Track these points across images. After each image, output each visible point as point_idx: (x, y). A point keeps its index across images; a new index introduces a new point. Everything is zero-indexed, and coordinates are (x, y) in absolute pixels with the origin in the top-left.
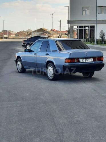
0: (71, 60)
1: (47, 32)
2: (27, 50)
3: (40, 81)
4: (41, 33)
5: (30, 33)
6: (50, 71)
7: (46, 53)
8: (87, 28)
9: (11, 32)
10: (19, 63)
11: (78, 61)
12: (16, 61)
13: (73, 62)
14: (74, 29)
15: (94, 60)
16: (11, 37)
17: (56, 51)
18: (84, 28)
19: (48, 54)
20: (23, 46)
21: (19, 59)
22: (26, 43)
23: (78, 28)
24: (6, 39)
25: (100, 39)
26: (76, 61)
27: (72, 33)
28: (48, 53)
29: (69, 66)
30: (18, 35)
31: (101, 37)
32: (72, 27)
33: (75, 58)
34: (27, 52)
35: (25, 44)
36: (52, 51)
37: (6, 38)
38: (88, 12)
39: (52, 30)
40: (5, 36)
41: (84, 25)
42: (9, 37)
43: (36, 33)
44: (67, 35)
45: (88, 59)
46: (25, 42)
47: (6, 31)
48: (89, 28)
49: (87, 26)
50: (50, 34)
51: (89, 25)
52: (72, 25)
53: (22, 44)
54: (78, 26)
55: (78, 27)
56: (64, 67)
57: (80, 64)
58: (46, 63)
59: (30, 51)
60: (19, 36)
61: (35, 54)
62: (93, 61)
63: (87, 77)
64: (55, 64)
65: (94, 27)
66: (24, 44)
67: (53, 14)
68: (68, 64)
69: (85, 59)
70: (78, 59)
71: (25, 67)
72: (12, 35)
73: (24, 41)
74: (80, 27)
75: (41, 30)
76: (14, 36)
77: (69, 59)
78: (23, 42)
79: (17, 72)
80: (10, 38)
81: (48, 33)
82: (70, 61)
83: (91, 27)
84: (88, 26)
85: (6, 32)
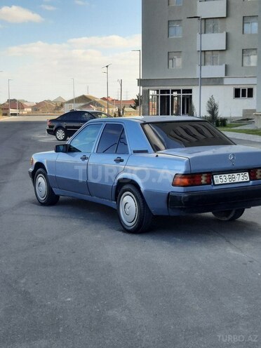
0: (192, 177)
1: (94, 103)
2: (61, 148)
3: (99, 236)
4: (82, 104)
5: (62, 105)
6: (129, 206)
7: (115, 156)
8: (175, 94)
9: (25, 103)
10: (41, 180)
11: (210, 181)
12: (34, 175)
13: (197, 183)
14: (151, 97)
15: (252, 177)
16: (24, 113)
17: (146, 151)
18: (170, 95)
19: (122, 161)
20: (48, 131)
21: (39, 170)
22: (56, 125)
23: (160, 95)
24: (13, 117)
25: (209, 115)
26: (203, 181)
27: (146, 104)
28: (122, 157)
29: (186, 195)
30: (37, 108)
31: (210, 112)
32: (146, 93)
33: (201, 174)
34: (63, 152)
35: (52, 127)
36: (135, 152)
37: (15, 115)
38: (178, 62)
39: (104, 99)
40: (12, 111)
41: (170, 88)
42: (21, 113)
43: (73, 104)
44: (135, 108)
45: (236, 174)
46: (52, 124)
47: (15, 100)
48: (181, 94)
49: (175, 91)
50: (101, 106)
51: (181, 88)
52: (147, 88)
53: (48, 127)
54: (158, 91)
55: (158, 93)
56: (171, 199)
57: (215, 188)
58: (115, 184)
59: (70, 150)
60: (41, 110)
61: (84, 158)
62: (251, 180)
63: (226, 219)
64: (142, 188)
65: (190, 91)
66: (50, 126)
67: (107, 67)
68: (181, 189)
69: (227, 175)
70: (210, 175)
71: (56, 191)
72: (25, 109)
73: (51, 121)
74: (163, 92)
75: (84, 99)
76: (30, 110)
77: (185, 175)
78: (48, 123)
79: (34, 203)
80: (22, 115)
81: (98, 105)
82: (189, 182)
83: (184, 91)
84: (179, 91)
85: (13, 103)
